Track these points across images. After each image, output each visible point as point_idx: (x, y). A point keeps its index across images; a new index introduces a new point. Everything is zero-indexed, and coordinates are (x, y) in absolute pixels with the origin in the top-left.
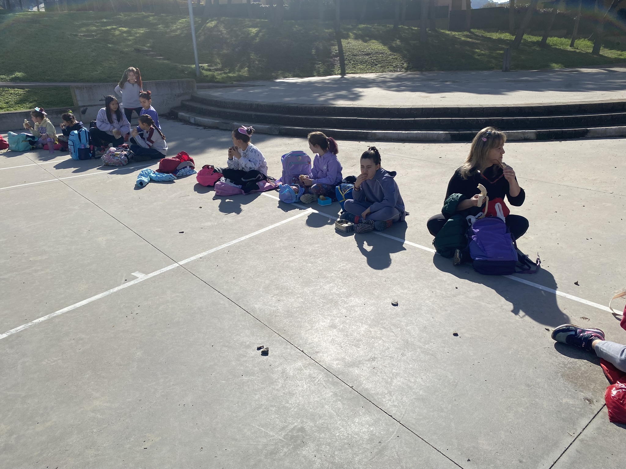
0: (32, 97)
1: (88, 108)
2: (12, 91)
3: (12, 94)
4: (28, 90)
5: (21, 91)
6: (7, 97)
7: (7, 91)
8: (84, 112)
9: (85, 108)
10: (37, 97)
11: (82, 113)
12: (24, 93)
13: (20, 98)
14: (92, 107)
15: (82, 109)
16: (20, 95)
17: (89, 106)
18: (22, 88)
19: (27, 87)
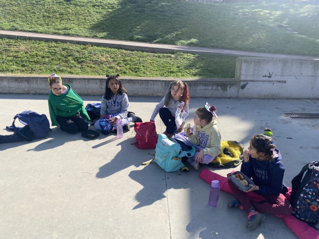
0: (199, 63)
1: (249, 82)
2: (185, 56)
3: (184, 58)
4: (198, 56)
5: (192, 57)
6: (180, 61)
7: (182, 55)
8: (243, 87)
9: (245, 83)
10: (203, 64)
11: (241, 87)
12: (194, 59)
13: (189, 63)
14: (253, 82)
15: (242, 83)
16: (191, 60)
17: (250, 81)
18: (193, 53)
19: (198, 53)
